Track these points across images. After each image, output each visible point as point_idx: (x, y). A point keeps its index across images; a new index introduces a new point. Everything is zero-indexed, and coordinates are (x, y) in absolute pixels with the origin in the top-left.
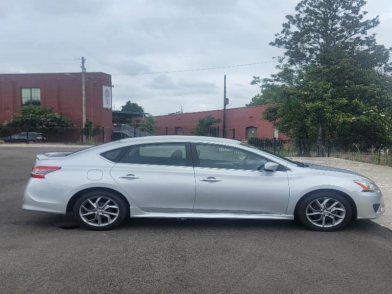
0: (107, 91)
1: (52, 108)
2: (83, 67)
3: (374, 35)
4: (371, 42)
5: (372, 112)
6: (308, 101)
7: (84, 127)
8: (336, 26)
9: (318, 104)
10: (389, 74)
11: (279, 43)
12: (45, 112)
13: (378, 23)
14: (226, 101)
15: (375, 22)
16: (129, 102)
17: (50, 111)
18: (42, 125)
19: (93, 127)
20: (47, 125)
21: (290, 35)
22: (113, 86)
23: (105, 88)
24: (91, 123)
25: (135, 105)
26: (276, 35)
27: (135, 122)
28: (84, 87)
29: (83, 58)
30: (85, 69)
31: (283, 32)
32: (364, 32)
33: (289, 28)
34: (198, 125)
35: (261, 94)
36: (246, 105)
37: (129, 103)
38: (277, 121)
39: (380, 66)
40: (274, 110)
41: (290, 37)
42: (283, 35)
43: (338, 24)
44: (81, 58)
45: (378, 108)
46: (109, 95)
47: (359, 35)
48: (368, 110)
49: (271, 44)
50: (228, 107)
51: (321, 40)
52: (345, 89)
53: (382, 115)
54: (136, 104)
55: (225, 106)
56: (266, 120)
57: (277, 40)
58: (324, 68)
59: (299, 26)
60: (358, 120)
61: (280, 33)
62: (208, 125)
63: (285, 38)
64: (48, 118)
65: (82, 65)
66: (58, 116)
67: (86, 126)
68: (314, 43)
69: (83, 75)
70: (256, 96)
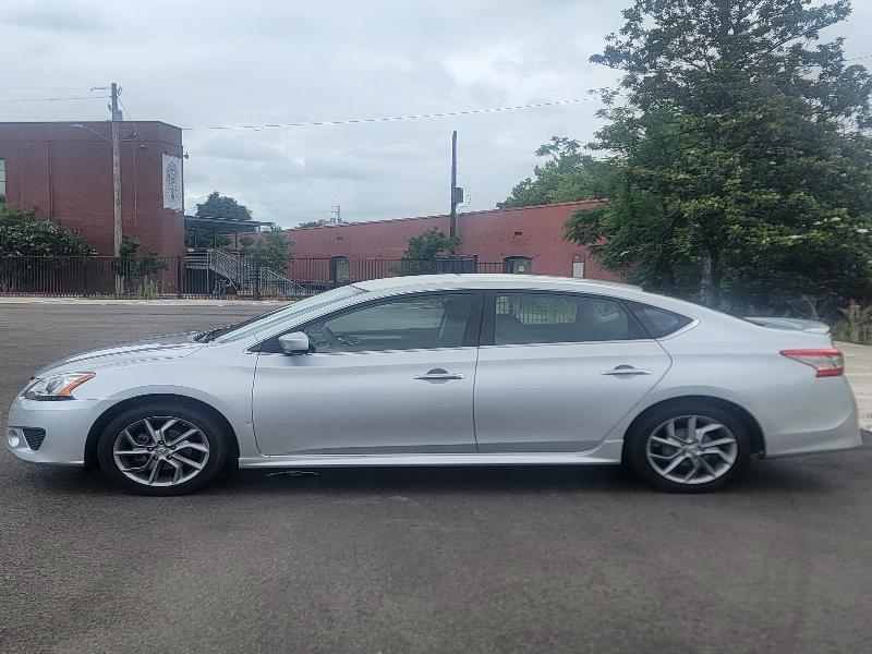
0: (172, 168)
1: (36, 209)
2: (114, 107)
3: (840, 40)
4: (832, 56)
5: (836, 223)
6: (685, 197)
7: (117, 255)
8: (749, 17)
9: (712, 202)
10: (867, 133)
11: (612, 56)
12: (21, 217)
13: (847, 11)
14: (457, 195)
15: (842, 11)
16: (216, 194)
17: (32, 217)
18: (12, 250)
19: (139, 256)
20: (26, 250)
21: (642, 38)
22: (187, 156)
23: (167, 160)
24: (136, 246)
25: (229, 202)
26: (608, 38)
27: (239, 244)
28: (116, 158)
29: (114, 85)
30: (120, 113)
31: (624, 31)
32: (811, 34)
33: (640, 20)
34: (406, 252)
35: (535, 179)
36: (499, 205)
37: (214, 197)
38: (598, 243)
39: (848, 115)
40: (593, 218)
41: (640, 43)
42: (625, 39)
43: (755, 12)
44: (110, 85)
45: (849, 213)
46: (178, 177)
47: (802, 39)
48: (829, 218)
49: (596, 59)
50: (460, 209)
51: (713, 51)
52: (771, 167)
53: (860, 231)
54: (231, 200)
55: (454, 205)
56: (573, 240)
57: (609, 49)
58: (724, 119)
59: (660, 18)
60: (805, 242)
61: (617, 33)
62: (431, 251)
63: (629, 44)
64: (29, 233)
65: (111, 104)
66: (52, 229)
67: (124, 252)
68: (696, 57)
69: (115, 129)
70: (522, 183)
